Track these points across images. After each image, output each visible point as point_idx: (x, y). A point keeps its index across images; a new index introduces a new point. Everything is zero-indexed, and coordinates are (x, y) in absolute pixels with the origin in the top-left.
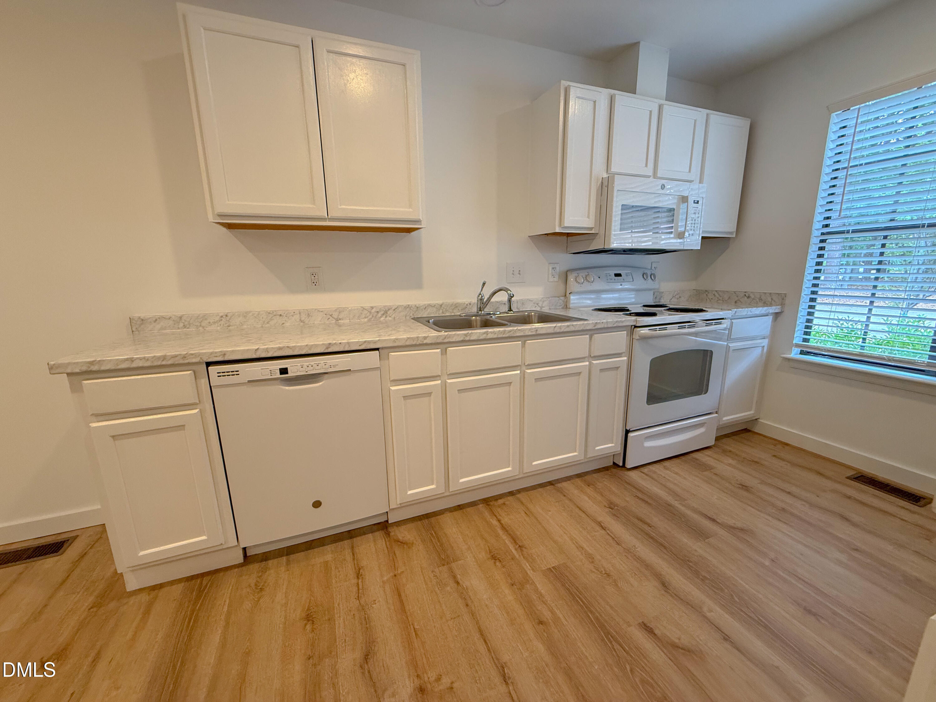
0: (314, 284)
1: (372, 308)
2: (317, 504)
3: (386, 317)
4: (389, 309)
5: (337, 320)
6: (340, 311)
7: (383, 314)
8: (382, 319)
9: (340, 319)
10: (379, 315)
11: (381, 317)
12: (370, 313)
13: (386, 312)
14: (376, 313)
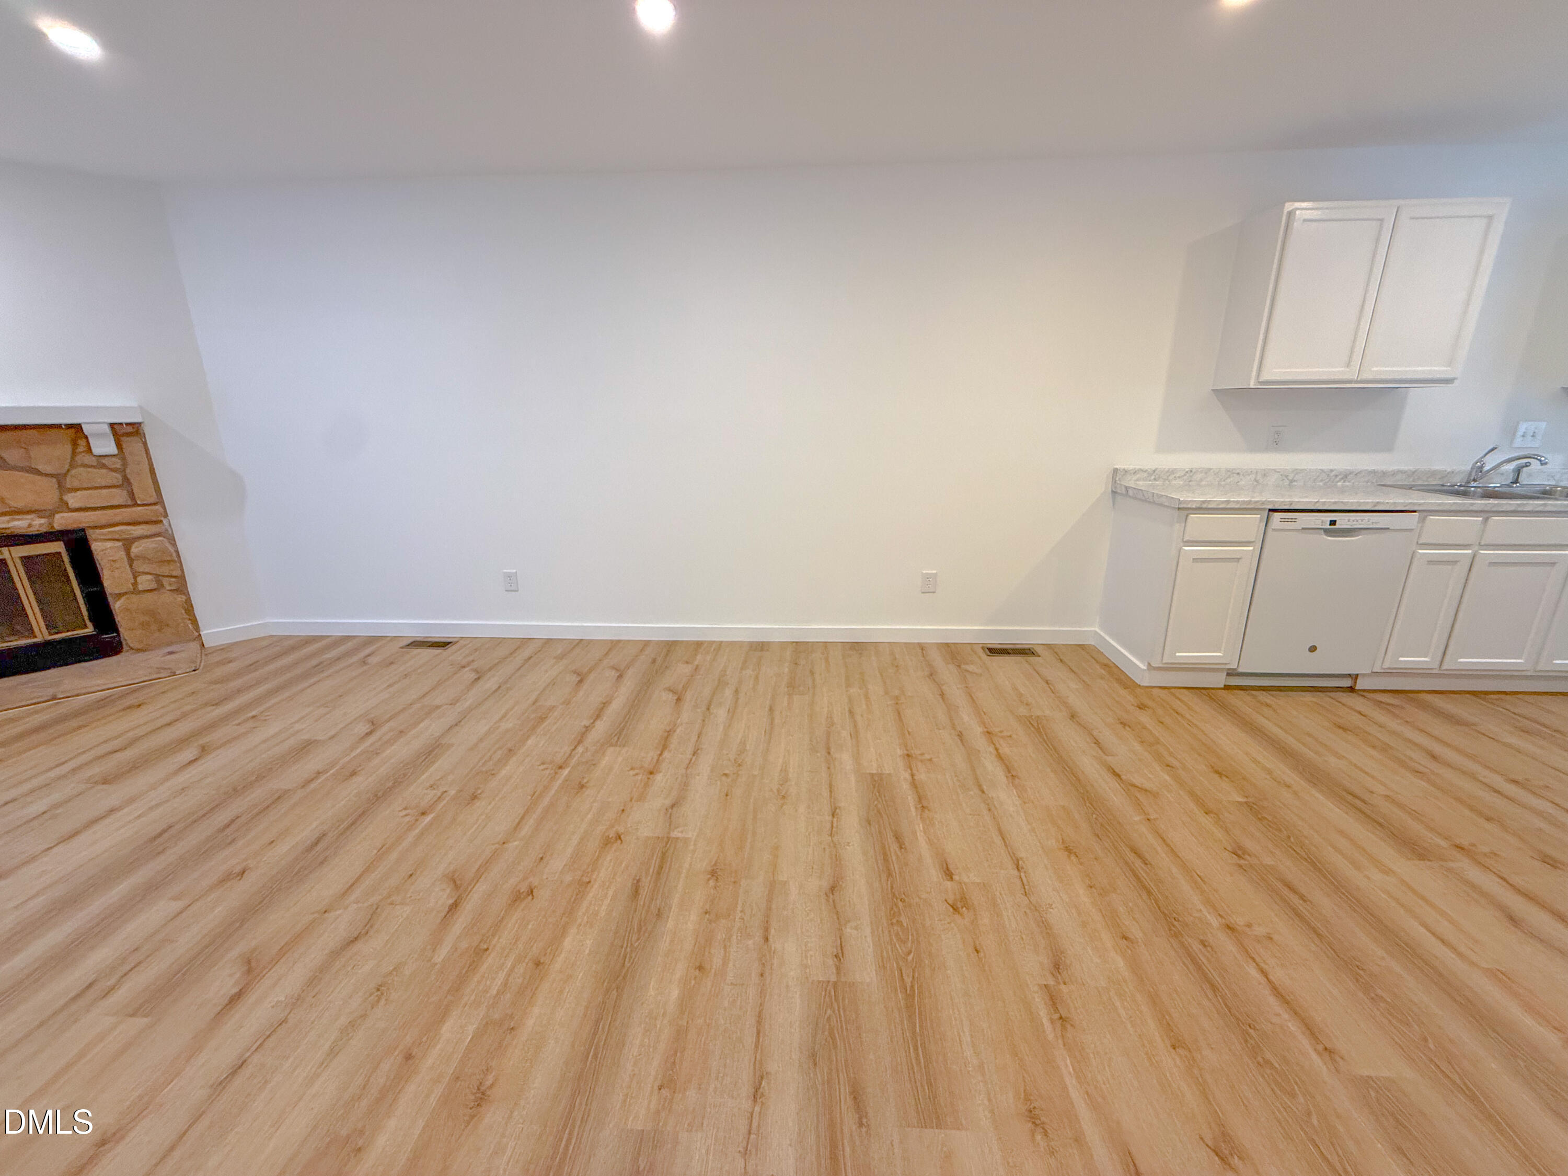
0: (1275, 444)
1: (1332, 471)
2: (1313, 649)
3: (1344, 482)
4: (1350, 474)
5: (1292, 481)
6: (1297, 472)
7: (1342, 478)
8: (1339, 484)
9: (1294, 481)
10: (1338, 479)
11: (1338, 482)
12: (1328, 475)
13: (1346, 476)
14: (1334, 477)
